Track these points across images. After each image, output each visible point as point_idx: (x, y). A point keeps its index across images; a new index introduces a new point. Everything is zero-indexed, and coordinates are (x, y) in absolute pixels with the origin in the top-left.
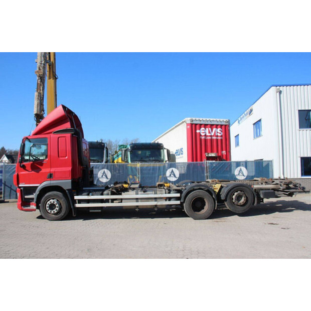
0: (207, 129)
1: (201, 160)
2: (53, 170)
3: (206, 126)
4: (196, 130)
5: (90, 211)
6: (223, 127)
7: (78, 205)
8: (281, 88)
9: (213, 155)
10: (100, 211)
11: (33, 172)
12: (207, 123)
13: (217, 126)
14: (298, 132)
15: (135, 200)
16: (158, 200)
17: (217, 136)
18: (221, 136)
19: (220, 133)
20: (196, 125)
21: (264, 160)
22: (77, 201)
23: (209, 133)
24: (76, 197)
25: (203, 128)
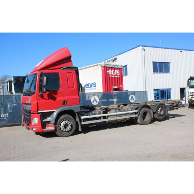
0: (112, 70)
1: (110, 91)
2: (66, 98)
3: (112, 68)
4: (107, 71)
5: (89, 126)
6: (120, 69)
7: (83, 123)
8: (146, 48)
9: (116, 87)
10: (95, 126)
11: (50, 100)
12: (112, 67)
13: (117, 69)
14: (152, 74)
15: (115, 116)
16: (127, 115)
17: (117, 75)
18: (119, 76)
19: (119, 74)
20: (107, 67)
21: (129, 91)
22: (82, 120)
23: (114, 73)
24: (82, 117)
25: (110, 70)
